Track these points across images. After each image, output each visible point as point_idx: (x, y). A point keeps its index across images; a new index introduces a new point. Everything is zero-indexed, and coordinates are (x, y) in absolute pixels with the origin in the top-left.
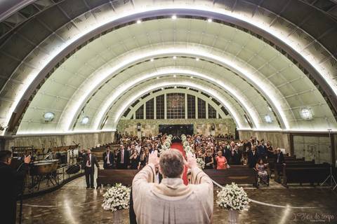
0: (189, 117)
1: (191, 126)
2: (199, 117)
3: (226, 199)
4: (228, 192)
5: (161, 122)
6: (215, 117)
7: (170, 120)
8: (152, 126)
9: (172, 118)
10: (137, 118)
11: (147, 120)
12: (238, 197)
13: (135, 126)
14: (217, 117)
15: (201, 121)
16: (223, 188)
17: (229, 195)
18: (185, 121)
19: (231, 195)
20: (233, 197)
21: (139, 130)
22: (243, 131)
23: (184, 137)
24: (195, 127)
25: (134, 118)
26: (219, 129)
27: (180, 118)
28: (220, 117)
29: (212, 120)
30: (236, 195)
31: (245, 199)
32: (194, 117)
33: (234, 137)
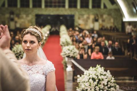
0: (70, 6)
1: (72, 17)
2: (82, 7)
3: (87, 84)
4: (91, 76)
5: (37, 11)
6: (99, 6)
7: (49, 9)
8: (27, 16)
9: (51, 6)
10: (9, 5)
11: (22, 9)
12: (102, 82)
13: (7, 16)
14: (102, 6)
15: (83, 11)
16: (86, 72)
17: (91, 80)
18: (66, 11)
19: (94, 80)
20: (96, 83)
21: (12, 20)
22: (130, 23)
23: (63, 29)
24: (76, 18)
25: (6, 5)
26: (103, 21)
27: (59, 6)
28: (105, 7)
29: (96, 11)
30: (99, 80)
31: (113, 85)
32: (75, 6)
33: (120, 30)
